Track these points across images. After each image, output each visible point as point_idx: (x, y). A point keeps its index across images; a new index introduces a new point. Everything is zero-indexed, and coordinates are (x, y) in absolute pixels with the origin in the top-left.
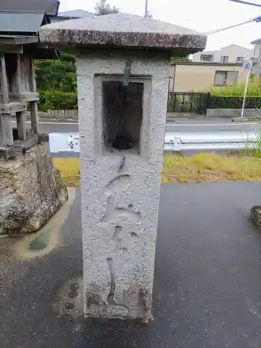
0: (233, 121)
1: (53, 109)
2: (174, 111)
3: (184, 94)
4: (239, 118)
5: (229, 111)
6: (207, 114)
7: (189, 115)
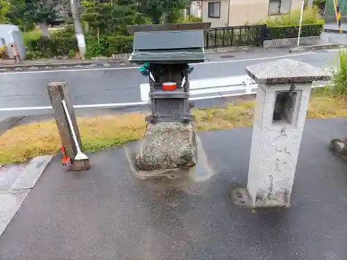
0: (291, 51)
1: (116, 53)
2: (231, 45)
3: (241, 28)
4: (296, 49)
5: (285, 41)
6: (264, 46)
7: (246, 48)
